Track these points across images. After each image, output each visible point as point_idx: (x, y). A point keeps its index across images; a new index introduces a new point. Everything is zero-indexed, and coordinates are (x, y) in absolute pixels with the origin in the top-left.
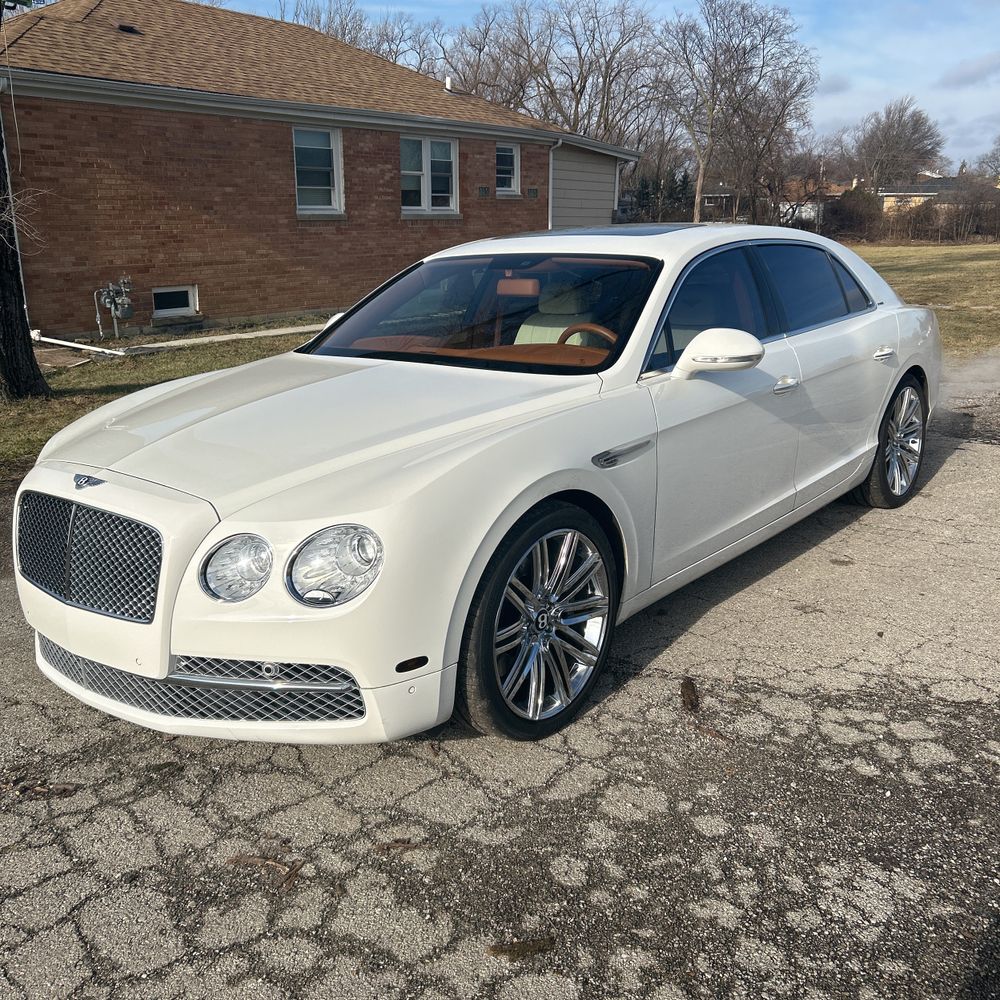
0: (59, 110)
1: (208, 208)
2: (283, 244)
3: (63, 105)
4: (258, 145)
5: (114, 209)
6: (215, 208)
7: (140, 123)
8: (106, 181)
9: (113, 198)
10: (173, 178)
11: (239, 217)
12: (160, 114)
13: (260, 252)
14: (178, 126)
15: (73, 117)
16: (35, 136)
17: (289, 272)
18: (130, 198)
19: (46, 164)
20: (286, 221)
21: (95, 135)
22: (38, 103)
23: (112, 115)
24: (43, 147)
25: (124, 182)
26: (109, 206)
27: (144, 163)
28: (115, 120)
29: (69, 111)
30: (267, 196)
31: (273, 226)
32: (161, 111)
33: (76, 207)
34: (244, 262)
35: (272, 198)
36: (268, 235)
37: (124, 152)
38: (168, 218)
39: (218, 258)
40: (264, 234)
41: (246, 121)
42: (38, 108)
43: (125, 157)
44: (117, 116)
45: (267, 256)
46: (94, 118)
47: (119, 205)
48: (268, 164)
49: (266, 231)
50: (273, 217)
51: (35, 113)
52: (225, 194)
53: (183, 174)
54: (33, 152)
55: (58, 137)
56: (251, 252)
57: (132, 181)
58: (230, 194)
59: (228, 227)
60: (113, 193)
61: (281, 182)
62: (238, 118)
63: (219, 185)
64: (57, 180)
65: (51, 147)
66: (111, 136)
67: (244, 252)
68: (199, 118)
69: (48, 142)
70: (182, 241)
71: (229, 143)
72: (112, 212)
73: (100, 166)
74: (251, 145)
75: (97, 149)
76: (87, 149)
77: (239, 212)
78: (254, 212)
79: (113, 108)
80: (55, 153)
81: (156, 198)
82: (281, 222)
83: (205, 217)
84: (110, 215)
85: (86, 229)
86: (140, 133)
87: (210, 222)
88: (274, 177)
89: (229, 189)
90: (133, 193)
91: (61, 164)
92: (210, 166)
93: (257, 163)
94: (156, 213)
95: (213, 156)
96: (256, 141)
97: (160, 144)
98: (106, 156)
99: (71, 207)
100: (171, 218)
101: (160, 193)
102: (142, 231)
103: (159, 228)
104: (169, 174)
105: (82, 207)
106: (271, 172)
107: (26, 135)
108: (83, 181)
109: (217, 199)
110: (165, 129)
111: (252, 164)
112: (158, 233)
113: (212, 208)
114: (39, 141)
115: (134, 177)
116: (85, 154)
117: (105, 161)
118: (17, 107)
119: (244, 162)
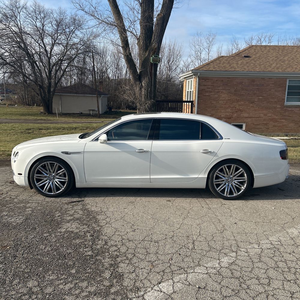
0: (214, 79)
1: (252, 103)
2: (277, 113)
3: (214, 78)
4: (273, 85)
6: (255, 103)
7: (235, 81)
8: (223, 96)
9: (224, 100)
13: (268, 115)
14: (247, 81)
15: (217, 81)
16: (206, 86)
17: (279, 121)
18: (229, 100)
19: (208, 92)
20: (280, 107)
21: (222, 85)
22: (208, 78)
23: (227, 79)
25: (228, 96)
26: (222, 102)
27: (235, 91)
28: (228, 81)
29: (216, 79)
30: (274, 99)
31: (275, 108)
32: (242, 77)
33: (213, 102)
34: (263, 118)
35: (275, 100)
36: (272, 110)
37: (229, 88)
38: (239, 105)
39: (253, 116)
40: (271, 110)
41: (270, 78)
43: (229, 90)
44: (229, 80)
45: (271, 116)
46: (222, 81)
47: (225, 102)
48: (276, 90)
49: (272, 109)
50: (275, 105)
51: (207, 80)
52: (259, 99)
53: (246, 94)
54: (205, 89)
55: (211, 86)
56: (265, 115)
57: (230, 96)
58: (261, 99)
59: (259, 108)
60: (224, 99)
61: (280, 95)
62: (267, 78)
63: (257, 96)
64: (210, 96)
66: (226, 85)
67: (263, 115)
68: (254, 79)
69: (209, 87)
70: (243, 111)
71: (263, 85)
73: (222, 92)
74: (270, 85)
75: (222, 88)
76: (219, 88)
77: (263, 104)
78: (269, 104)
80: (210, 89)
81: (236, 100)
82: (278, 107)
83: (251, 105)
84: (222, 104)
85: (216, 108)
86: (235, 83)
87: (253, 106)
88: (277, 94)
89: (261, 98)
90: (230, 99)
91: (212, 92)
92: (255, 91)
93: (272, 90)
94: (236, 104)
95: (257, 89)
96: (273, 84)
97: (240, 86)
98: (224, 90)
99: (212, 102)
100: (240, 105)
101: (238, 99)
102: (231, 108)
103: (236, 108)
104: (242, 94)
105: (215, 102)
106: (277, 92)
107: (204, 86)
108: (217, 96)
109: (256, 100)
110: (243, 82)
111: (270, 90)
112: (235, 109)
113: (254, 103)
114: (207, 87)
115: (231, 95)
116: (218, 89)
117: (223, 91)
118: (203, 79)
119: (267, 90)
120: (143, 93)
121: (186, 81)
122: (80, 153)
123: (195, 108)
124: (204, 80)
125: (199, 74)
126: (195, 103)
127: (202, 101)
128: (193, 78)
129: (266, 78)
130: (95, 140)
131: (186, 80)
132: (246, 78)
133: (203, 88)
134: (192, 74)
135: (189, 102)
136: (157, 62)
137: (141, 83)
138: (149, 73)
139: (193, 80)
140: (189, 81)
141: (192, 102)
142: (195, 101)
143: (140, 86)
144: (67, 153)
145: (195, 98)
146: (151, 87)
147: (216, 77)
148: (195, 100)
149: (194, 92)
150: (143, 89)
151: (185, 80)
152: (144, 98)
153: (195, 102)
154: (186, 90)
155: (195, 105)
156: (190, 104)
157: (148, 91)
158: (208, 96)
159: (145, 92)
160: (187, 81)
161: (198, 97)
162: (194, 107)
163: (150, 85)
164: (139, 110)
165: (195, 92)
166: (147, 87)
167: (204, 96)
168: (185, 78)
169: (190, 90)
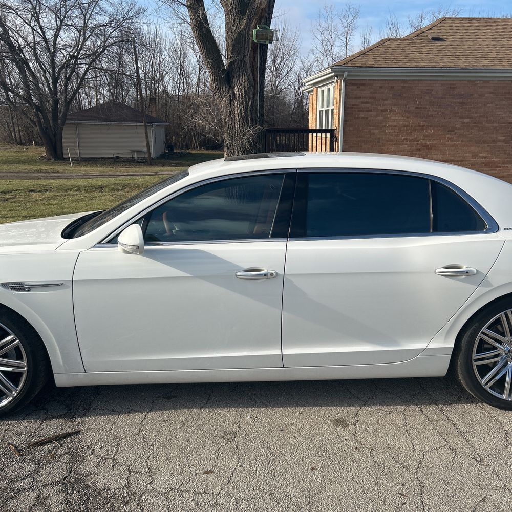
0: (374, 85)
1: (451, 131)
2: (499, 151)
3: (377, 82)
4: (491, 95)
5: (394, 131)
6: (456, 131)
7: (417, 87)
8: (393, 118)
9: (395, 126)
10: (432, 115)
11: (471, 135)
12: (430, 82)
13: (481, 155)
14: (440, 87)
15: (381, 87)
16: (360, 98)
17: (500, 167)
18: (405, 126)
19: (363, 111)
20: (504, 138)
21: (391, 95)
22: (364, 82)
23: (402, 85)
24: (363, 103)
25: (403, 118)
26: (392, 131)
27: (416, 108)
28: (403, 87)
29: (380, 85)
30: (493, 123)
31: (494, 141)
32: (431, 80)
33: (374, 131)
34: (470, 161)
35: (495, 125)
36: (488, 146)
37: (405, 103)
38: (425, 136)
39: (452, 158)
40: (486, 145)
41: (485, 82)
42: (364, 85)
43: (406, 105)
44: (405, 85)
45: (485, 158)
46: (392, 87)
47: (397, 130)
48: (496, 105)
49: (488, 144)
50: (494, 135)
51: (362, 87)
52: (463, 123)
53: (438, 113)
54: (358, 105)
55: (370, 98)
56: (475, 155)
57: (408, 118)
58: (467, 123)
59: (462, 141)
60: (395, 124)
61: (504, 116)
62: (479, 81)
63: (460, 118)
64: (367, 118)
65: (367, 103)
66: (400, 95)
67: (470, 155)
68: (454, 82)
69: (366, 100)
70: (431, 149)
71: (472, 95)
72: (393, 134)
73: (391, 111)
74: (486, 95)
75: (391, 102)
76: (386, 102)
77: (471, 133)
78: (481, 133)
79: (404, 81)
80: (369, 105)
81: (419, 126)
82: (499, 138)
83: (448, 136)
84: (392, 135)
85: (378, 142)
86: (416, 93)
87: (451, 138)
88: (499, 113)
89: (466, 121)
90: (407, 124)
91: (371, 111)
92: (456, 108)
93: (489, 105)
94: (418, 133)
95: (459, 103)
96: (491, 93)
97: (427, 98)
98: (395, 105)
99: (372, 131)
100: (427, 136)
101: (422, 123)
102: (408, 143)
103: (418, 141)
104: (430, 113)
105: (378, 131)
106: (498, 110)
107: (356, 98)
108: (380, 118)
109: (457, 126)
110: (432, 90)
111: (485, 106)
112: (418, 144)
113: (453, 131)
114: (362, 100)
115: (409, 115)
116: (384, 105)
117: (394, 108)
118: (353, 84)
119: (480, 105)
120: (237, 111)
121: (317, 91)
122: (62, 284)
123: (338, 143)
124: (355, 87)
125: (346, 74)
126: (339, 134)
127: (351, 129)
128: (334, 82)
129: (477, 81)
130: (108, 242)
131: (318, 87)
132: (438, 80)
133: (353, 103)
134: (333, 74)
135: (326, 131)
136: (267, 40)
137: (233, 89)
138: (249, 66)
139: (331, 86)
140: (323, 91)
141: (332, 132)
142: (339, 129)
143: (230, 96)
144: (18, 287)
145: (339, 124)
146: (253, 99)
147: (378, 80)
148: (339, 126)
149: (335, 111)
150: (236, 104)
151: (315, 90)
152: (239, 122)
153: (339, 132)
154: (317, 109)
155: (339, 136)
156: (328, 135)
157: (247, 106)
158: (363, 118)
159: (241, 109)
160: (320, 90)
161: (345, 121)
162: (336, 141)
163: (251, 92)
164: (228, 148)
165: (338, 111)
166: (245, 97)
167: (355, 118)
168: (314, 84)
169: (325, 108)
